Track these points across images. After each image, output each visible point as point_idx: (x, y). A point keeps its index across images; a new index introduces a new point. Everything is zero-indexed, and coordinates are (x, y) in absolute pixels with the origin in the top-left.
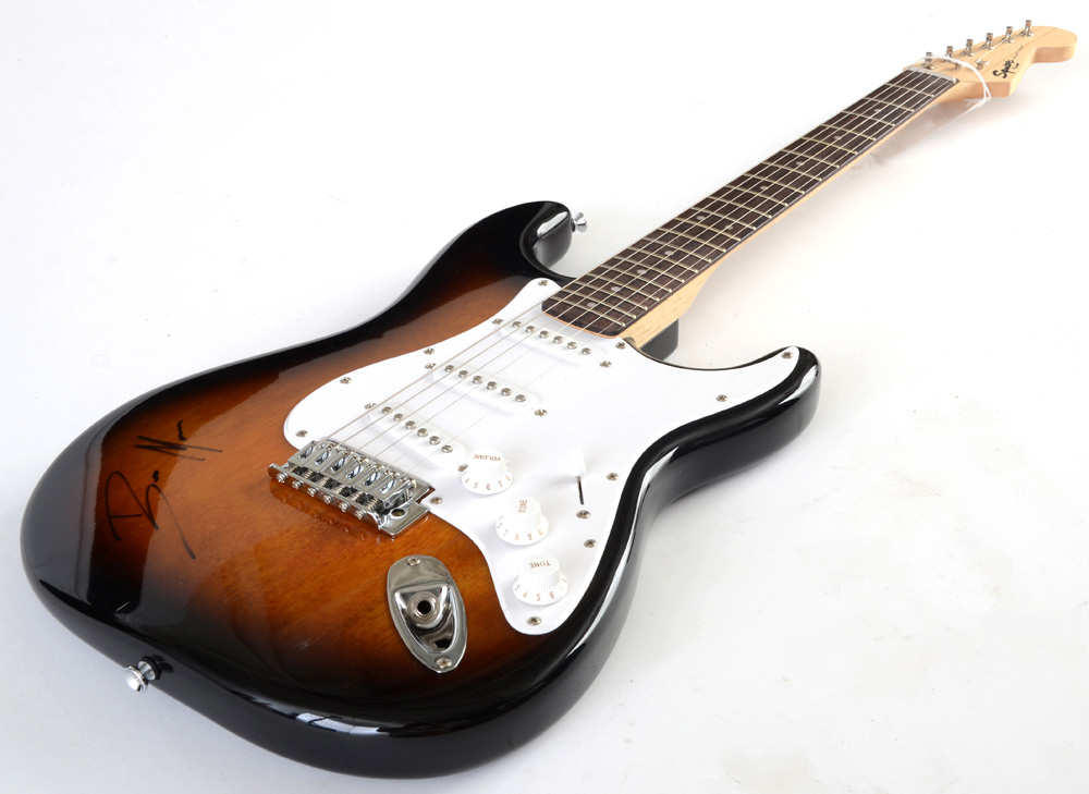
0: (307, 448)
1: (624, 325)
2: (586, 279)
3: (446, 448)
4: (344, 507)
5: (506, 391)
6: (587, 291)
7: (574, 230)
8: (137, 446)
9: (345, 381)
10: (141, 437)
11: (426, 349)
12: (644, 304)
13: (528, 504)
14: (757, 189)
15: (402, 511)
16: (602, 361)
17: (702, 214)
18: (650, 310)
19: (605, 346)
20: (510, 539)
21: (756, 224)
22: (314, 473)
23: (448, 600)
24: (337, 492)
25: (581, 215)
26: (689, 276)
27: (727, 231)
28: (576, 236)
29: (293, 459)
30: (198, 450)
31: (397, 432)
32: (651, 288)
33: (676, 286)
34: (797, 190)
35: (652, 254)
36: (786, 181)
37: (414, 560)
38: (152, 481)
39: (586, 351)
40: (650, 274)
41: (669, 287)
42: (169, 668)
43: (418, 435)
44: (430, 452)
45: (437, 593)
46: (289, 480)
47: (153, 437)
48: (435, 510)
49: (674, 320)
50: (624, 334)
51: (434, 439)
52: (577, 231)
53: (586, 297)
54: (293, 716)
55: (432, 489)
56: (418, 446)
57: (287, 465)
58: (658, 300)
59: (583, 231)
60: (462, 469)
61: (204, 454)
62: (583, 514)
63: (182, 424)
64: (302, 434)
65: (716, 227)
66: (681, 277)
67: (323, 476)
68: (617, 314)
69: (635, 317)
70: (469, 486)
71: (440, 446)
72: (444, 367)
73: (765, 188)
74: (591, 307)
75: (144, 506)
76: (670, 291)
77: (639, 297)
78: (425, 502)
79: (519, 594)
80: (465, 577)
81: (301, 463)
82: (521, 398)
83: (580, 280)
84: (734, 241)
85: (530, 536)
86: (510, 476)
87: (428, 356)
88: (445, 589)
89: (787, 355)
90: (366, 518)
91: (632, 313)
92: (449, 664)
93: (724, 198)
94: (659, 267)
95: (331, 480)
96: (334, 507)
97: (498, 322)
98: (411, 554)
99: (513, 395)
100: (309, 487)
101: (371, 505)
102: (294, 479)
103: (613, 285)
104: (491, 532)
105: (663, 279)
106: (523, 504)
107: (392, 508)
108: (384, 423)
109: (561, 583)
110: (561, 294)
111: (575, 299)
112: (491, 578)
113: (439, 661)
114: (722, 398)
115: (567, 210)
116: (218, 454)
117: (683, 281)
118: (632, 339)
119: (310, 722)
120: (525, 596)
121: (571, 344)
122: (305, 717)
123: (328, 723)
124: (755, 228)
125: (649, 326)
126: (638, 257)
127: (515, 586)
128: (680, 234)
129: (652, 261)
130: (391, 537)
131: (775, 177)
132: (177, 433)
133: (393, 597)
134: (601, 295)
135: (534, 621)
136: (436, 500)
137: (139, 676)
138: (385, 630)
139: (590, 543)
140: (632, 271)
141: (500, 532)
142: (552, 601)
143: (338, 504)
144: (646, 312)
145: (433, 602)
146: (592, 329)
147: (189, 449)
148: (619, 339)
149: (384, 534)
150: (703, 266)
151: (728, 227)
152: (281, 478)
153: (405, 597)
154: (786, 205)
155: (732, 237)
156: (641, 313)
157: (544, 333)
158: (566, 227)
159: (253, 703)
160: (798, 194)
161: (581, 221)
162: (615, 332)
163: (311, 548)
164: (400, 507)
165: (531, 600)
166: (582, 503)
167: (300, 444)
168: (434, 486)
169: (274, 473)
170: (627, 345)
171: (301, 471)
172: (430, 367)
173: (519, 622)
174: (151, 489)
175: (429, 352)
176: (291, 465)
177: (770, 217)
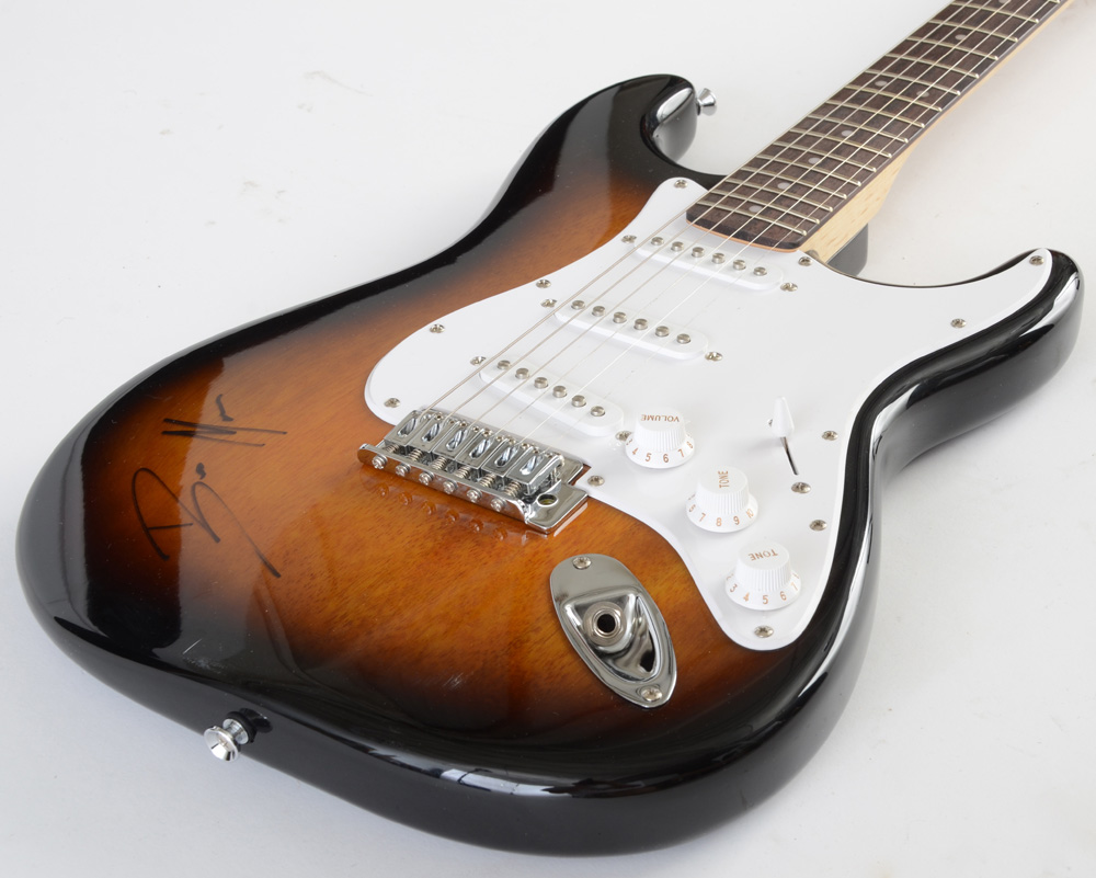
0: (406, 421)
1: (805, 233)
2: (740, 174)
3: (598, 410)
4: (473, 496)
5: (662, 330)
6: (746, 190)
7: (699, 112)
8: (165, 433)
9: (437, 330)
10: (167, 420)
11: (538, 281)
12: (828, 204)
13: (730, 477)
14: (953, 40)
15: (552, 498)
16: (783, 283)
17: (882, 78)
18: (835, 212)
19: (783, 263)
20: (710, 526)
21: (960, 87)
22: (424, 453)
23: (638, 612)
24: (461, 477)
25: (707, 93)
26: (881, 162)
27: (921, 99)
28: (702, 120)
29: (389, 436)
30: (252, 433)
31: (525, 395)
32: (833, 183)
33: (866, 177)
34: (1008, 38)
35: (826, 136)
36: (991, 26)
37: (582, 561)
38: (197, 478)
39: (760, 271)
40: (827, 164)
41: (856, 179)
42: (265, 726)
43: (555, 395)
44: (576, 418)
45: (621, 601)
46: (389, 464)
47: (186, 420)
48: (596, 493)
49: (864, 225)
50: (806, 246)
51: (578, 398)
52: (702, 114)
53: (747, 200)
54: (436, 774)
55: (587, 467)
56: (557, 410)
57: (382, 444)
58: (845, 196)
59: (710, 114)
60: (624, 436)
61: (262, 438)
62: (800, 488)
63: (222, 400)
64: (392, 403)
65: (907, 94)
66: (871, 165)
67: (436, 457)
68: (794, 220)
69: (818, 221)
70: (639, 460)
71: (588, 408)
72: (571, 303)
73: (962, 38)
74: (755, 213)
75: (194, 512)
76: (859, 184)
77: (819, 195)
78: (581, 483)
79: (737, 598)
80: (656, 580)
81: (405, 441)
82: (684, 338)
83: (733, 177)
84: (933, 113)
85: (736, 520)
86: (692, 442)
87: (542, 290)
88: (632, 597)
89: (1037, 261)
90: (508, 509)
91: (814, 216)
92: (660, 695)
93: (909, 54)
94: (837, 152)
95: (448, 461)
96: (458, 498)
97: (630, 239)
98: (575, 554)
99: (673, 335)
100: (421, 471)
101: (512, 490)
102: (399, 463)
103: (779, 180)
104: (681, 517)
105: (848, 169)
106: (723, 476)
107: (537, 494)
108: (504, 384)
109: (793, 579)
110: (708, 198)
111: (732, 201)
112: (691, 579)
113: (645, 692)
114: (957, 323)
115: (688, 85)
116: (282, 436)
117: (874, 170)
118: (816, 253)
119: (460, 780)
120: (746, 599)
121: (738, 263)
122: (453, 774)
123: (473, 779)
124: (958, 93)
125: (833, 235)
126: (807, 141)
127: (729, 586)
128: (858, 108)
129: (827, 146)
130: (542, 532)
131: (976, 22)
132: (218, 412)
133: (564, 612)
134: (768, 196)
135: (763, 631)
136: (595, 480)
137: (228, 737)
138: (563, 656)
139: (818, 525)
140: (802, 161)
141: (694, 518)
142: (784, 603)
143: (466, 492)
144: (833, 214)
145: (617, 615)
146: (764, 242)
147: (239, 433)
148: (799, 253)
149: (533, 530)
150: (897, 148)
151: (923, 94)
152: (378, 462)
153: (580, 610)
154: (996, 58)
155: (931, 107)
156: (825, 216)
157: (698, 250)
158: (689, 110)
159: (371, 754)
160: (1009, 43)
161: (708, 100)
162: (793, 245)
163: (436, 554)
164: (549, 491)
165: (755, 603)
166: (796, 473)
167: (393, 417)
168: (589, 463)
169: (366, 458)
170: (812, 261)
171: (405, 451)
172: (548, 304)
173: (744, 635)
174: (198, 488)
175: (543, 285)
176: (388, 445)
177: (977, 76)
